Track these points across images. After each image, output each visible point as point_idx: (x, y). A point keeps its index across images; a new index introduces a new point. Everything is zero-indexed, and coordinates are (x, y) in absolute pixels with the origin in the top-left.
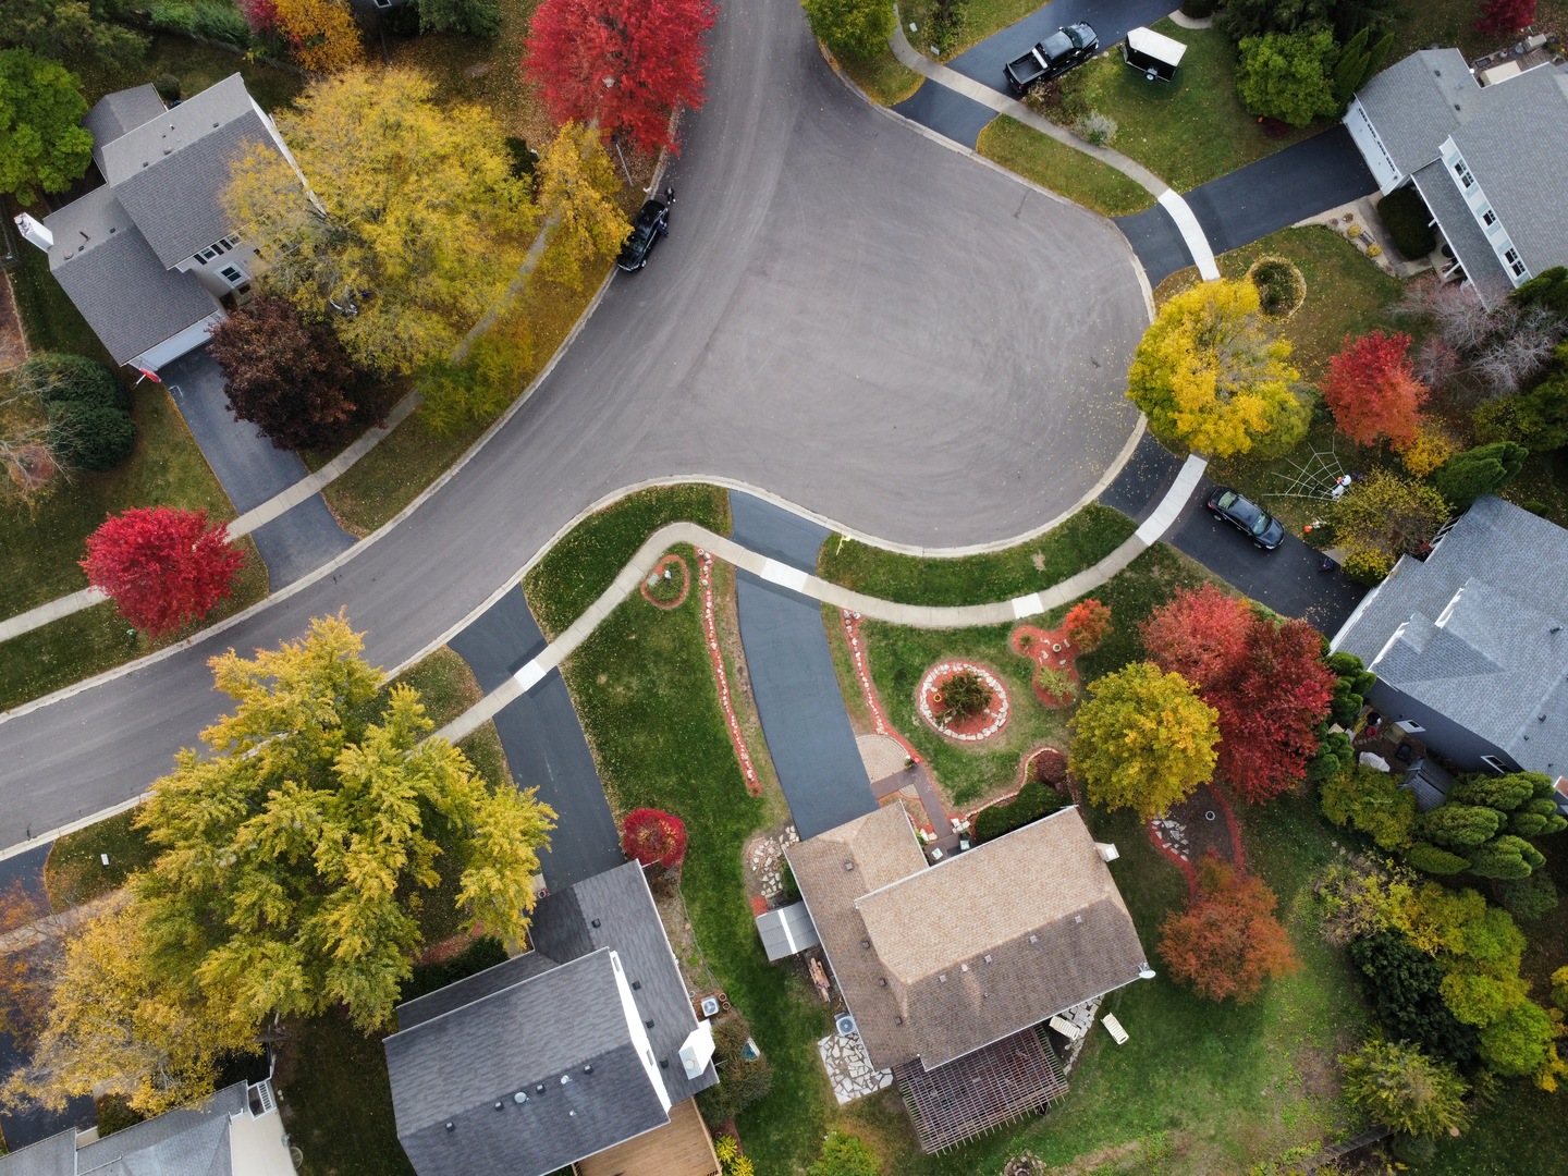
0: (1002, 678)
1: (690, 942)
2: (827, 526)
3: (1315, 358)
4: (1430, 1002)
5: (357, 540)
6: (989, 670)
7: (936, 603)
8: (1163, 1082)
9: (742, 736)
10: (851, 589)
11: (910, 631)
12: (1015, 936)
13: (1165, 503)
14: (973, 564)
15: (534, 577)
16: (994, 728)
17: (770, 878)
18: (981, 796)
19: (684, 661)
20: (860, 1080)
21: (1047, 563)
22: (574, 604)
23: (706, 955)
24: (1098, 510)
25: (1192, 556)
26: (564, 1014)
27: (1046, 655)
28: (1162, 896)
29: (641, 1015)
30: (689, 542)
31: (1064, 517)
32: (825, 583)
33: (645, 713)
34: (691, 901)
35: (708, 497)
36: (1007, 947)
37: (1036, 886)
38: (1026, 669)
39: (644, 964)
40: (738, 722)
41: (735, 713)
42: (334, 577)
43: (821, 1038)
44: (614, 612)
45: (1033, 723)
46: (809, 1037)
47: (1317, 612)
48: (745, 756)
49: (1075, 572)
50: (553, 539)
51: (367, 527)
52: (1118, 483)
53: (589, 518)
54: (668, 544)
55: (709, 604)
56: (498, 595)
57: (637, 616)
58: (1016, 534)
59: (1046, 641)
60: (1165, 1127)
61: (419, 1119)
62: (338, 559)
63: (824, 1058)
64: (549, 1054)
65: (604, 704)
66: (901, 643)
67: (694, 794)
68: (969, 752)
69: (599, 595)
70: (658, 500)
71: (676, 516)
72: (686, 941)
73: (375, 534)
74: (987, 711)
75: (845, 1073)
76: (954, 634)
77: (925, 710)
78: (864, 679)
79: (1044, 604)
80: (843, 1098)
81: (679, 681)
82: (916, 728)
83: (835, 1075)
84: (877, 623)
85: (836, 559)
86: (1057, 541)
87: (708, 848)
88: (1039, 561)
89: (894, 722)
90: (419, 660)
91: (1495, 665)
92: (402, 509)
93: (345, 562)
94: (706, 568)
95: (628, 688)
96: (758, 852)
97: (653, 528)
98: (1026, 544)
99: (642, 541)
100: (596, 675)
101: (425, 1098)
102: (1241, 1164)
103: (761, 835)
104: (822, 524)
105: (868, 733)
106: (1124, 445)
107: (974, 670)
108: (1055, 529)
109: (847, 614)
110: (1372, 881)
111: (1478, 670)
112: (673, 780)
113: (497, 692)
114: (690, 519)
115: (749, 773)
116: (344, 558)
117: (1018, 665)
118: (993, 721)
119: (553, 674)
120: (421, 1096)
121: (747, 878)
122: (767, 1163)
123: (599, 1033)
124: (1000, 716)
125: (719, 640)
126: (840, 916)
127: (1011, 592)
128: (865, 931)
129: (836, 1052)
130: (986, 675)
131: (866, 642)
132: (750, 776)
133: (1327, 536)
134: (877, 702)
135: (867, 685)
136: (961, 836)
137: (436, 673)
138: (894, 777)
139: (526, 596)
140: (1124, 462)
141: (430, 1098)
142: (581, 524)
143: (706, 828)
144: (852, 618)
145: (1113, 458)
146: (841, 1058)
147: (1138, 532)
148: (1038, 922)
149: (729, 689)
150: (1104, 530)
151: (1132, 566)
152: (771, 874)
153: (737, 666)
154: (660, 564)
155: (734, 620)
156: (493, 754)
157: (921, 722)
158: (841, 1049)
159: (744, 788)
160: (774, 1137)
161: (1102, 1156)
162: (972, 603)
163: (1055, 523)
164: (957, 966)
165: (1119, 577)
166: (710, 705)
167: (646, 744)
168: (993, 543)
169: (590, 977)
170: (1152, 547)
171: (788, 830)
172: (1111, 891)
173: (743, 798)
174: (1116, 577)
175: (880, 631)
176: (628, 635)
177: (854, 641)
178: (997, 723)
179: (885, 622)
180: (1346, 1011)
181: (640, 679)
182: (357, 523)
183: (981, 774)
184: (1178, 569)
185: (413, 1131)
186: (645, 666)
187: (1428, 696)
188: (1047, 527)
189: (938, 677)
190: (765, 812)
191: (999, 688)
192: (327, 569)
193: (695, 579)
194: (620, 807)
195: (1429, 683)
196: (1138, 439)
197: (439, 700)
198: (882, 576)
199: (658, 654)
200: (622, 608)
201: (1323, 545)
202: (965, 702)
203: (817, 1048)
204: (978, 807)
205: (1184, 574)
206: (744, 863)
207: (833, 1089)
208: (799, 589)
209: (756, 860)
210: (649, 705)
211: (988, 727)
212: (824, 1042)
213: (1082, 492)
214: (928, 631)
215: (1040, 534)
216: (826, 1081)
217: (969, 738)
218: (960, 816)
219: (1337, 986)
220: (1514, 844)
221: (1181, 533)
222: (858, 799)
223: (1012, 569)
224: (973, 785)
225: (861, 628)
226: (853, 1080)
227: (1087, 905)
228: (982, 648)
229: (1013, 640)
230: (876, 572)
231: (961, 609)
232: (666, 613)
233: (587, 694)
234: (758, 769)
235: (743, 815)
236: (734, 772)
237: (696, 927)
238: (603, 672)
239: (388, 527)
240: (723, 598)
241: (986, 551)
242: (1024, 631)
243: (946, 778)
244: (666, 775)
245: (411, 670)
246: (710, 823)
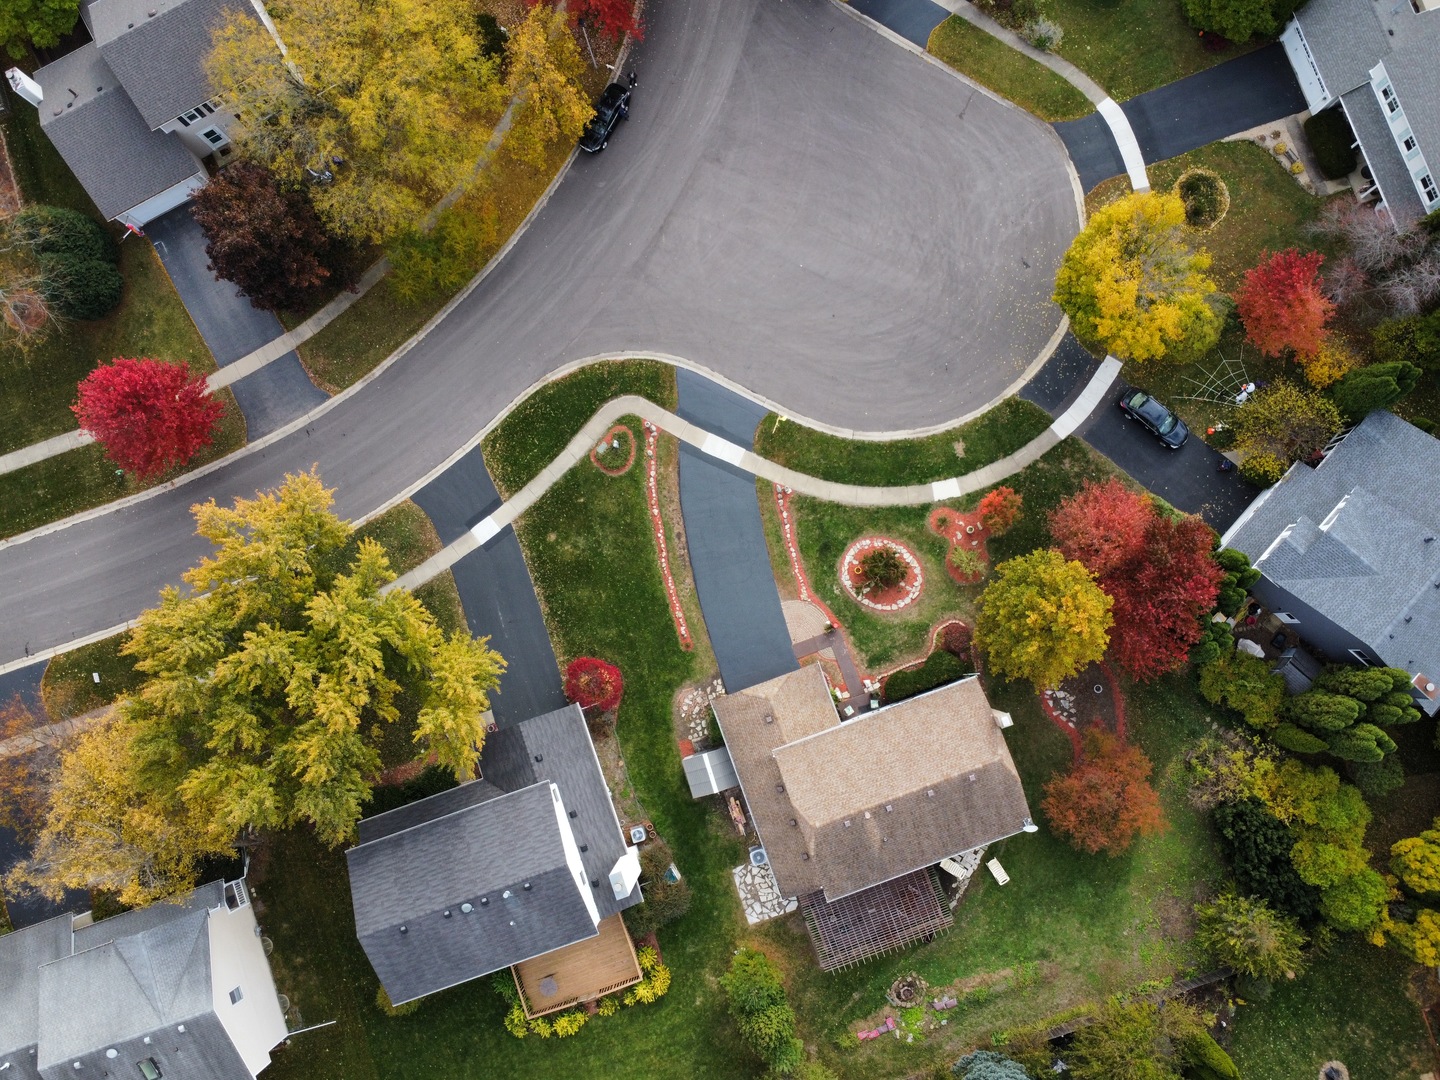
0: (918, 554)
1: (622, 777)
2: (765, 406)
3: (1232, 269)
4: (1281, 864)
5: (329, 397)
6: (907, 547)
7: (862, 483)
8: (1037, 919)
9: (678, 596)
10: (785, 466)
11: (837, 507)
12: (914, 790)
13: (1080, 400)
14: (898, 448)
15: (492, 440)
16: (908, 600)
17: (697, 725)
18: (892, 661)
19: (628, 525)
20: (769, 905)
21: (966, 451)
22: (528, 467)
23: (636, 790)
24: (1018, 403)
25: (1102, 451)
26: (508, 838)
27: (960, 536)
28: (1048, 757)
29: (576, 840)
30: (637, 414)
31: (986, 408)
32: (761, 459)
33: (589, 570)
34: (624, 741)
35: (656, 373)
36: (906, 799)
37: (937, 746)
38: (941, 547)
39: (580, 796)
40: (674, 582)
41: (673, 575)
42: (307, 430)
43: (736, 866)
44: (565, 476)
45: (944, 597)
46: (725, 866)
47: (1212, 509)
48: (679, 614)
49: (992, 460)
50: (511, 405)
51: (338, 385)
52: (1038, 379)
53: (545, 387)
54: (617, 415)
55: (653, 473)
56: (459, 455)
57: (586, 481)
58: (941, 422)
59: (961, 523)
60: (1036, 958)
61: (377, 922)
62: (311, 414)
63: (738, 884)
64: (493, 872)
65: (553, 560)
66: (827, 518)
67: (632, 645)
68: (884, 620)
69: (552, 459)
70: (609, 373)
71: (626, 390)
72: (619, 776)
73: (346, 391)
74: (902, 584)
75: (756, 897)
76: (877, 512)
77: (846, 581)
78: (792, 549)
79: (961, 488)
80: (753, 919)
81: (622, 543)
82: (837, 596)
83: (746, 899)
84: (806, 498)
85: (772, 437)
86: (977, 431)
87: (642, 695)
88: (959, 449)
89: (817, 591)
90: (384, 511)
91: (1370, 569)
92: (371, 370)
93: (318, 417)
94: (651, 440)
95: (575, 546)
96: (687, 701)
97: (604, 400)
98: (948, 432)
99: (593, 411)
100: (546, 533)
101: (382, 903)
102: (1101, 992)
103: (691, 686)
104: (761, 404)
105: (793, 599)
106: (1046, 343)
107: (893, 546)
108: (976, 419)
109: (779, 489)
110: (1239, 755)
111: (1354, 573)
112: (613, 633)
113: (455, 544)
114: (638, 393)
115: (683, 630)
116: (316, 413)
117: (933, 544)
118: (908, 593)
119: (507, 531)
120: (378, 902)
121: (676, 724)
122: (683, 971)
123: (537, 857)
124: (914, 590)
125: (661, 507)
126: (759, 763)
127: (932, 476)
128: (780, 777)
129: (749, 880)
130: (904, 551)
131: (796, 515)
132: (683, 632)
133: (1228, 439)
134: (803, 571)
135: (794, 555)
136: (872, 696)
137: (400, 523)
138: (814, 639)
139: (484, 457)
140: (1045, 359)
141: (386, 905)
142: (537, 392)
143: (642, 677)
144: (784, 492)
145: (1036, 355)
146: (753, 884)
147: (1053, 426)
148: (936, 778)
149: (668, 552)
150: (1022, 423)
151: (1045, 457)
152: (698, 721)
153: (676, 531)
154: (609, 434)
155: (675, 489)
156: (450, 601)
157: (842, 591)
158: (753, 877)
159: (677, 643)
160: (690, 950)
161: (978, 980)
162: (895, 484)
163: (977, 413)
164: (861, 813)
165: (1032, 467)
166: (650, 566)
167: (590, 598)
168: (918, 430)
169: (532, 806)
170: (1065, 441)
171: (715, 682)
172: (1003, 755)
173: (677, 652)
174: (1029, 467)
175: (808, 506)
176: (577, 498)
177: (785, 514)
178: (911, 595)
179: (814, 498)
180: (1205, 866)
181: (586, 539)
182: (329, 381)
183: (893, 640)
184: (1088, 462)
185: (370, 932)
186: (592, 527)
187: (1306, 593)
188: (969, 417)
189: (860, 551)
190: (694, 665)
191: (914, 564)
192: (301, 422)
193: (640, 449)
194: (564, 654)
195: (1309, 581)
196: (1060, 338)
197: (402, 549)
198: (814, 455)
199: (604, 517)
200: (573, 473)
201: (1223, 447)
202: (883, 574)
203: (732, 875)
204: (889, 671)
205: (1093, 467)
206: (675, 709)
207: (744, 911)
208: (737, 463)
209: (685, 708)
210: (594, 563)
211: (902, 599)
212: (738, 870)
213: (1004, 386)
214: (853, 508)
215: (962, 423)
216: (738, 903)
217: (885, 608)
218: (872, 678)
219: (1199, 844)
220: (1370, 732)
221: (1092, 429)
222: (781, 659)
223: (935, 455)
224: (885, 650)
225: (791, 502)
226: (763, 905)
227: (981, 766)
228: (902, 527)
229: (930, 521)
230: (809, 451)
231: (885, 489)
232: (613, 479)
233: (538, 551)
234: (690, 626)
235: (675, 667)
236: (668, 629)
237: (628, 764)
238: (553, 531)
239: (358, 386)
240: (666, 468)
241: (911, 437)
242: (942, 513)
243: (861, 643)
244: (608, 628)
245: (376, 520)
246: (646, 672)
